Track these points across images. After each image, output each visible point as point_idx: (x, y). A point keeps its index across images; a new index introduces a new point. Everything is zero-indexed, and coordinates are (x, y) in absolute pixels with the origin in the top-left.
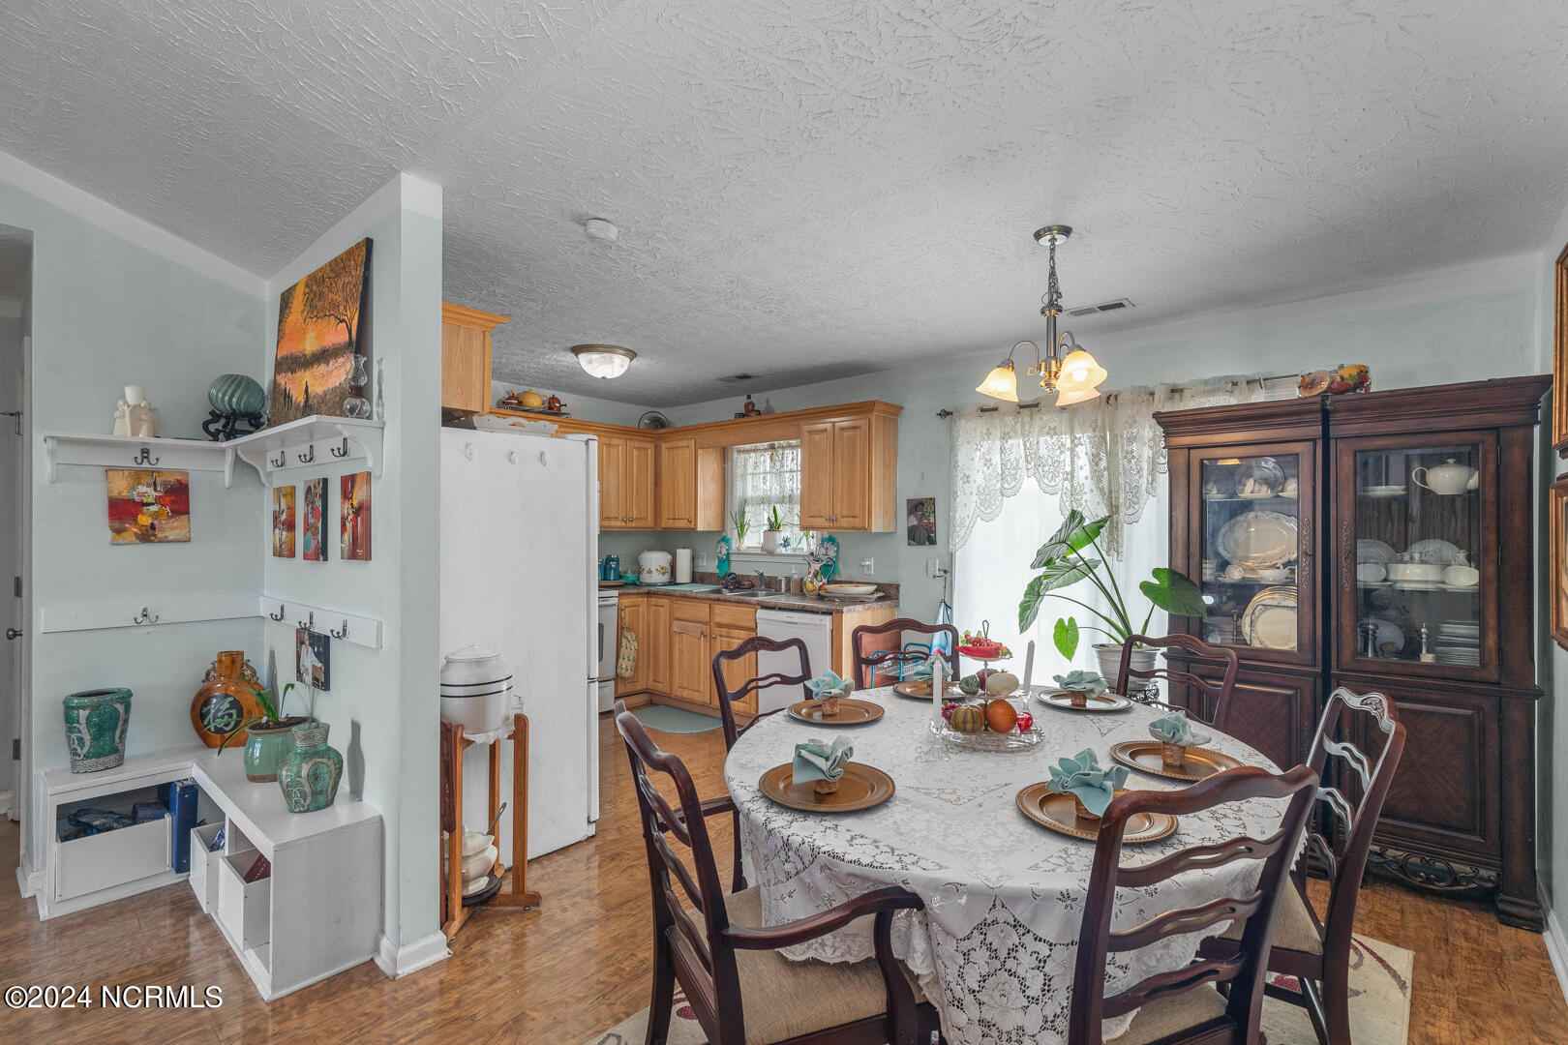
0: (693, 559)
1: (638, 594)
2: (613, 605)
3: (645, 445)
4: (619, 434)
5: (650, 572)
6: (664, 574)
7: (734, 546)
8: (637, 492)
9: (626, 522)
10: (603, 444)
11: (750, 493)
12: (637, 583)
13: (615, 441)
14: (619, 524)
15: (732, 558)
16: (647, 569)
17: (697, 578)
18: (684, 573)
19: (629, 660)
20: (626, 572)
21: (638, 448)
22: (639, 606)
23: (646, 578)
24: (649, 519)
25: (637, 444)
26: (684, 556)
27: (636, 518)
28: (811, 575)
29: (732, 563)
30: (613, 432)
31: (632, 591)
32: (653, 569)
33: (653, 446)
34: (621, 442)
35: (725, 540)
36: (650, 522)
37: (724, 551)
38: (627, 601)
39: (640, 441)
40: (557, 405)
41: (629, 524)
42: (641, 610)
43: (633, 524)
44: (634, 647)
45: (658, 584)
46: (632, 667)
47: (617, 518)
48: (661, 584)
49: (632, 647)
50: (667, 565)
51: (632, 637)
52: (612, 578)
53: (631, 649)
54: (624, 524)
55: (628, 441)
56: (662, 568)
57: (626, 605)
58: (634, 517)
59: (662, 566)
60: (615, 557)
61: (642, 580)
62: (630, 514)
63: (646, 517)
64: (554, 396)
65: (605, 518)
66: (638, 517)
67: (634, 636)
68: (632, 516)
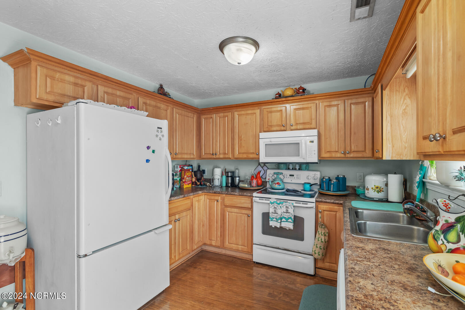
1: (333, 203)
2: (312, 208)
3: (362, 100)
4: (339, 97)
5: (368, 189)
8: (355, 134)
9: (345, 154)
10: (325, 106)
12: (361, 196)
14: (339, 155)
16: (366, 187)
19: (317, 247)
20: (359, 187)
22: (336, 212)
23: (367, 193)
24: (367, 151)
25: (354, 101)
27: (353, 152)
29: (429, 193)
30: (333, 98)
31: (328, 201)
32: (370, 188)
33: (370, 99)
34: (339, 102)
36: (368, 153)
37: (418, 179)
38: (323, 207)
40: (301, 91)
41: (348, 156)
42: (338, 215)
43: (352, 155)
44: (321, 239)
45: (375, 199)
46: (323, 253)
47: (337, 152)
48: (378, 199)
49: (320, 239)
50: (382, 186)
51: (322, 232)
52: (332, 190)
53: (318, 240)
54: (343, 156)
55: (346, 100)
56: (377, 188)
57: (324, 209)
58: (352, 150)
59: (377, 185)
60: (342, 176)
61: (366, 195)
62: (348, 149)
63: (363, 150)
64: (301, 86)
65: (327, 152)
66: (356, 150)
67: (323, 232)
68: (351, 150)
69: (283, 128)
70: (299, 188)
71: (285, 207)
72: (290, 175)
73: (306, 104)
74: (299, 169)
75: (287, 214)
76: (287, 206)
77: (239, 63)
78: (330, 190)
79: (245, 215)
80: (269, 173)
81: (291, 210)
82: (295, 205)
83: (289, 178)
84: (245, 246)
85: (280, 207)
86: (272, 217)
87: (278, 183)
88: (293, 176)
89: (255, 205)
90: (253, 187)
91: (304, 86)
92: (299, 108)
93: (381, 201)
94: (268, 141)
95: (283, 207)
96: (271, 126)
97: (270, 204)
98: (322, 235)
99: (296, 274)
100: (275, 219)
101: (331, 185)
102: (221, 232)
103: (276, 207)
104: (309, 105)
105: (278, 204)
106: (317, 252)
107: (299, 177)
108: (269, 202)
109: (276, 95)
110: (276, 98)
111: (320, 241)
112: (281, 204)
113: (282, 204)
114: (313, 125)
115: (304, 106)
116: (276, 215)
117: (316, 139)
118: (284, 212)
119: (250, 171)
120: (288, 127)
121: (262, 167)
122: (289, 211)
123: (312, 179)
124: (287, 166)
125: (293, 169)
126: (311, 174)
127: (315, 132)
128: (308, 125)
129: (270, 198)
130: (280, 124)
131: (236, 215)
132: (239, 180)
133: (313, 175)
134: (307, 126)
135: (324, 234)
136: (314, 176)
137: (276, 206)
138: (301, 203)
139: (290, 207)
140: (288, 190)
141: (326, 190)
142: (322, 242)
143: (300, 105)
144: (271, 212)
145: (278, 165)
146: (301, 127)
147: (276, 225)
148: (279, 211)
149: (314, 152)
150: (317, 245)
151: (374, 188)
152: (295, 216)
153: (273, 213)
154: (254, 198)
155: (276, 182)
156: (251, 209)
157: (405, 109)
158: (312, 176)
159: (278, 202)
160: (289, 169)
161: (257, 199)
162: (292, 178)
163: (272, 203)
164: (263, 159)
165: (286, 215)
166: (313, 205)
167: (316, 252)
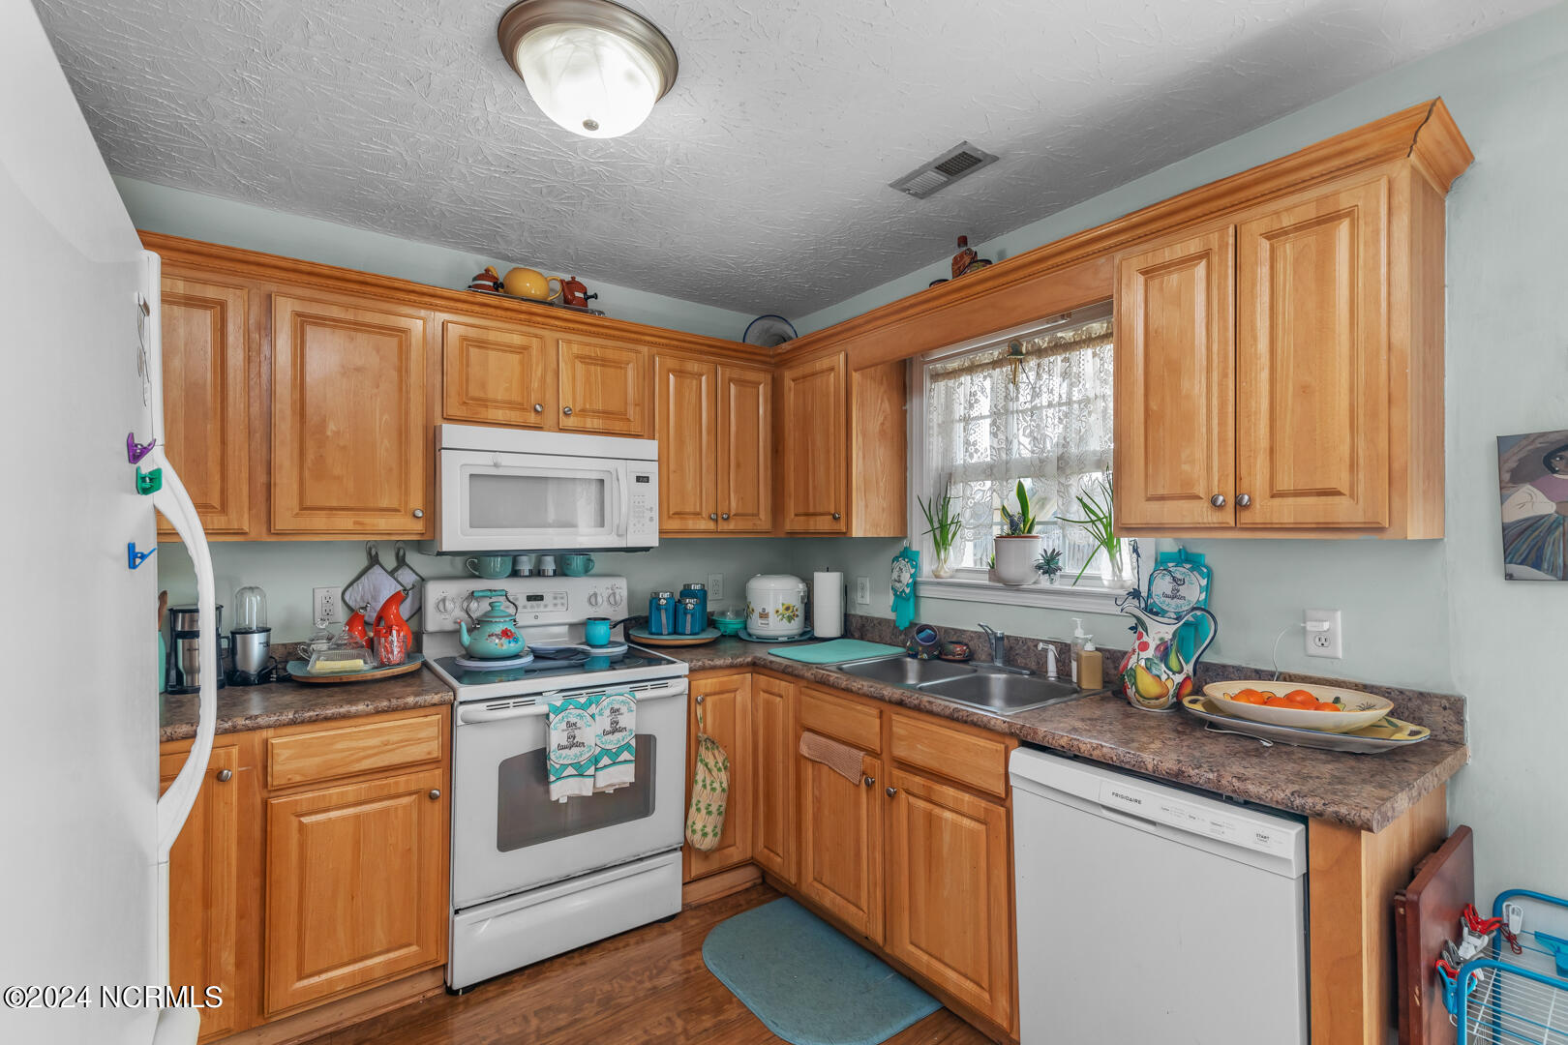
0: (847, 591)
2: (681, 694)
3: (751, 376)
4: (701, 352)
5: (764, 615)
6: (790, 619)
7: (927, 567)
8: (738, 465)
9: (716, 521)
10: (670, 370)
11: (960, 458)
12: (743, 635)
13: (693, 366)
14: (704, 525)
15: (924, 591)
16: (758, 610)
17: (853, 628)
18: (827, 622)
19: (709, 813)
20: (723, 614)
21: (740, 382)
23: (758, 627)
24: (762, 516)
25: (736, 373)
26: (827, 585)
27: (737, 515)
28: (1150, 653)
29: (924, 605)
30: (691, 350)
32: (770, 610)
33: (769, 377)
34: (705, 367)
35: (908, 555)
36: (764, 521)
37: (906, 578)
38: (707, 683)
39: (742, 368)
40: (579, 295)
41: (723, 526)
42: (739, 698)
43: (731, 526)
44: (721, 783)
45: (780, 639)
46: (715, 827)
47: (698, 514)
48: (785, 639)
49: (716, 785)
50: (796, 602)
51: (717, 763)
52: (688, 631)
53: (714, 789)
54: (711, 526)
55: (719, 368)
56: (788, 609)
57: (708, 691)
58: (733, 512)
59: (787, 603)
60: (698, 587)
61: (751, 631)
62: (724, 507)
63: (755, 512)
64: (573, 278)
65: (674, 514)
66: (740, 511)
67: (720, 760)
68: (729, 510)
69: (532, 418)
71: (607, 712)
72: (530, 598)
73: (614, 348)
74: (555, 574)
75: (616, 734)
76: (616, 707)
77: (590, 125)
78: (680, 630)
79: (405, 800)
80: (440, 596)
81: (627, 720)
82: (639, 695)
83: (525, 607)
84: (409, 945)
85: (592, 716)
86: (558, 766)
87: (506, 633)
88: (540, 598)
89: (464, 737)
90: (390, 665)
91: (592, 285)
92: (590, 357)
93: (791, 641)
94: (482, 463)
95: (601, 715)
96: (484, 402)
97: (552, 716)
98: (719, 770)
100: (570, 771)
101: (685, 614)
103: (573, 720)
104: (625, 356)
105: (582, 707)
106: (709, 830)
107: (563, 601)
108: (543, 709)
109: (475, 279)
110: (474, 288)
111: (719, 790)
112: (594, 705)
113: (598, 704)
114: (635, 428)
115: (610, 354)
116: (575, 750)
117: (652, 470)
118: (606, 733)
119: (320, 595)
120: (550, 418)
121: (392, 573)
122: (621, 724)
123: (605, 603)
124: (513, 563)
125: (531, 574)
126: (602, 586)
127: (649, 448)
128: (619, 420)
129: (540, 694)
130: (516, 397)
131: (357, 817)
132: (267, 644)
133: (607, 588)
134: (618, 426)
135: (723, 764)
136: (611, 592)
137: (573, 715)
138: (649, 687)
139: (624, 709)
140: (539, 655)
141: (669, 634)
142: (723, 790)
143: (595, 346)
144: (553, 746)
145: (475, 564)
146: (592, 423)
147: (570, 793)
148: (591, 733)
149: (648, 514)
150: (709, 806)
151: (781, 609)
152: (637, 737)
153: (561, 747)
154: (461, 710)
155: (498, 629)
156: (446, 761)
158: (605, 595)
159: (582, 700)
160: (515, 573)
161: (480, 711)
162: (538, 606)
163: (558, 711)
165: (613, 742)
166: (681, 686)
167: (706, 830)
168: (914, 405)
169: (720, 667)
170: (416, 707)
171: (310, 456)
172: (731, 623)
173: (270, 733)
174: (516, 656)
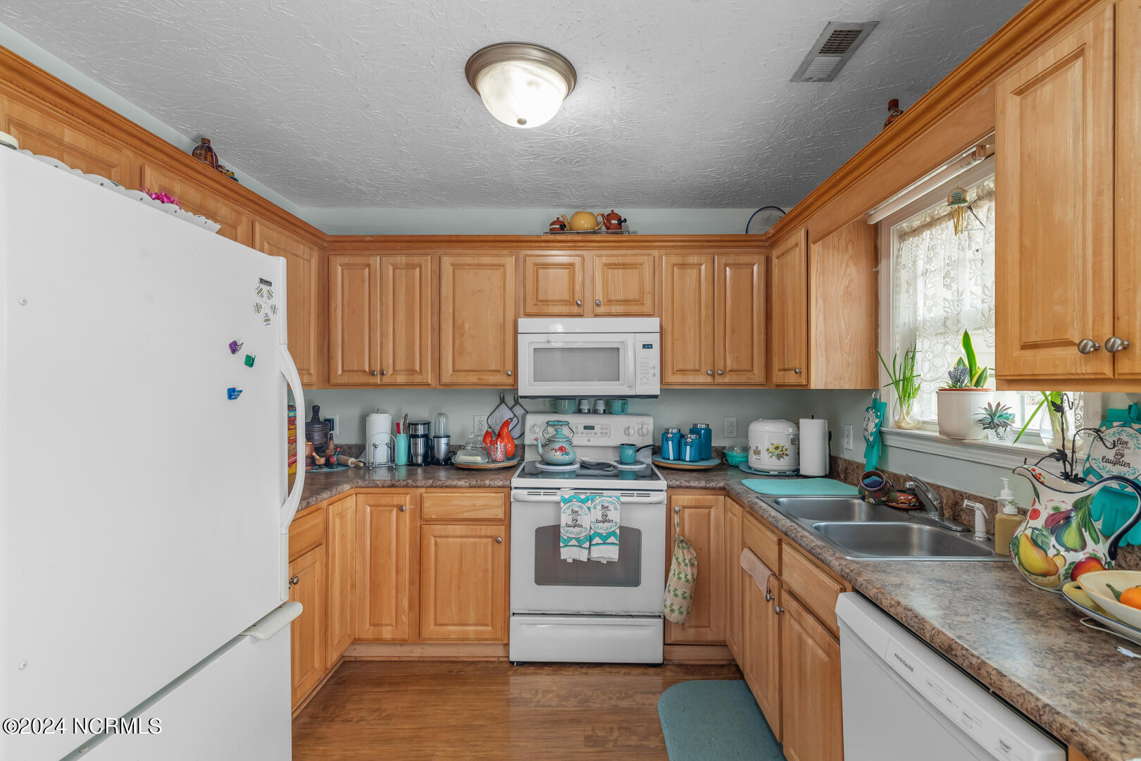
0: (832, 437)
1: (705, 488)
2: (660, 503)
3: (745, 259)
4: (701, 247)
5: (757, 452)
6: (779, 457)
7: (892, 417)
8: (733, 331)
9: (713, 376)
10: (674, 265)
11: (922, 313)
12: (742, 468)
13: (693, 259)
14: (701, 379)
15: (891, 441)
16: (753, 448)
18: (813, 461)
19: (676, 595)
20: (732, 449)
21: (734, 266)
22: (710, 507)
23: (754, 462)
24: (756, 370)
25: (731, 259)
26: (812, 431)
27: (731, 371)
28: (1039, 523)
29: (891, 452)
30: (689, 247)
31: (693, 484)
32: (763, 449)
33: (762, 258)
34: (703, 259)
35: (877, 407)
36: (758, 375)
37: (872, 428)
38: (682, 499)
39: (737, 254)
40: (614, 222)
41: (719, 380)
42: (713, 514)
43: (727, 380)
44: (686, 575)
45: (772, 473)
46: (688, 607)
47: (697, 371)
48: (776, 473)
49: (682, 576)
50: (785, 443)
51: (685, 559)
52: (688, 459)
53: (679, 578)
54: (709, 380)
55: (716, 257)
56: (777, 448)
57: (685, 504)
58: (728, 369)
59: (776, 443)
60: (703, 426)
61: (751, 465)
62: (720, 365)
63: (749, 368)
64: (613, 211)
65: (677, 371)
66: (735, 368)
67: (688, 557)
68: (725, 368)
69: (575, 310)
70: (611, 458)
71: (599, 507)
72: (586, 428)
73: (632, 255)
74: (605, 412)
75: (605, 523)
76: (606, 505)
77: (521, 122)
78: (683, 458)
79: (485, 540)
80: (533, 423)
81: (614, 515)
82: (623, 499)
83: (582, 433)
84: (487, 625)
85: (589, 508)
86: (566, 538)
87: (561, 449)
88: (592, 428)
89: (516, 510)
90: (494, 461)
91: (623, 212)
92: (615, 264)
93: (781, 475)
94: (540, 341)
95: (595, 508)
96: (546, 302)
97: (562, 504)
98: (686, 565)
99: (623, 670)
100: (574, 542)
101: (686, 446)
102: (411, 598)
103: (576, 509)
104: (639, 260)
105: (582, 501)
106: (676, 607)
107: (607, 431)
108: (557, 498)
109: (551, 225)
110: (553, 231)
111: (683, 579)
112: (590, 502)
113: (593, 501)
114: (647, 308)
115: (629, 260)
116: (577, 529)
117: (655, 339)
118: (598, 521)
119: (477, 419)
120: (588, 306)
121: (511, 409)
122: (610, 517)
123: (636, 434)
124: (577, 404)
125: (589, 412)
126: (634, 422)
127: (653, 323)
128: (637, 305)
129: (559, 489)
130: (566, 296)
131: (461, 544)
132: (448, 444)
133: (638, 424)
134: (634, 309)
135: (690, 562)
136: (641, 426)
137: (576, 505)
138: (635, 495)
139: (611, 507)
140: (584, 466)
141: (674, 460)
142: (687, 581)
143: (618, 256)
144: (563, 524)
145: (555, 403)
146: (620, 309)
147: (577, 557)
148: (587, 520)
149: (652, 371)
150: (676, 589)
151: (772, 449)
152: (621, 528)
153: (568, 526)
154: (513, 492)
155: (557, 446)
156: (507, 521)
157: (847, 287)
158: (636, 428)
159: (583, 497)
160: (579, 411)
161: (523, 494)
162: (591, 433)
163: (566, 501)
164: (527, 386)
165: (603, 528)
166: (662, 496)
167: (673, 607)
168: (882, 266)
169: (695, 488)
170: (490, 487)
171: (457, 342)
172: (735, 456)
173: (423, 490)
174: (570, 464)
